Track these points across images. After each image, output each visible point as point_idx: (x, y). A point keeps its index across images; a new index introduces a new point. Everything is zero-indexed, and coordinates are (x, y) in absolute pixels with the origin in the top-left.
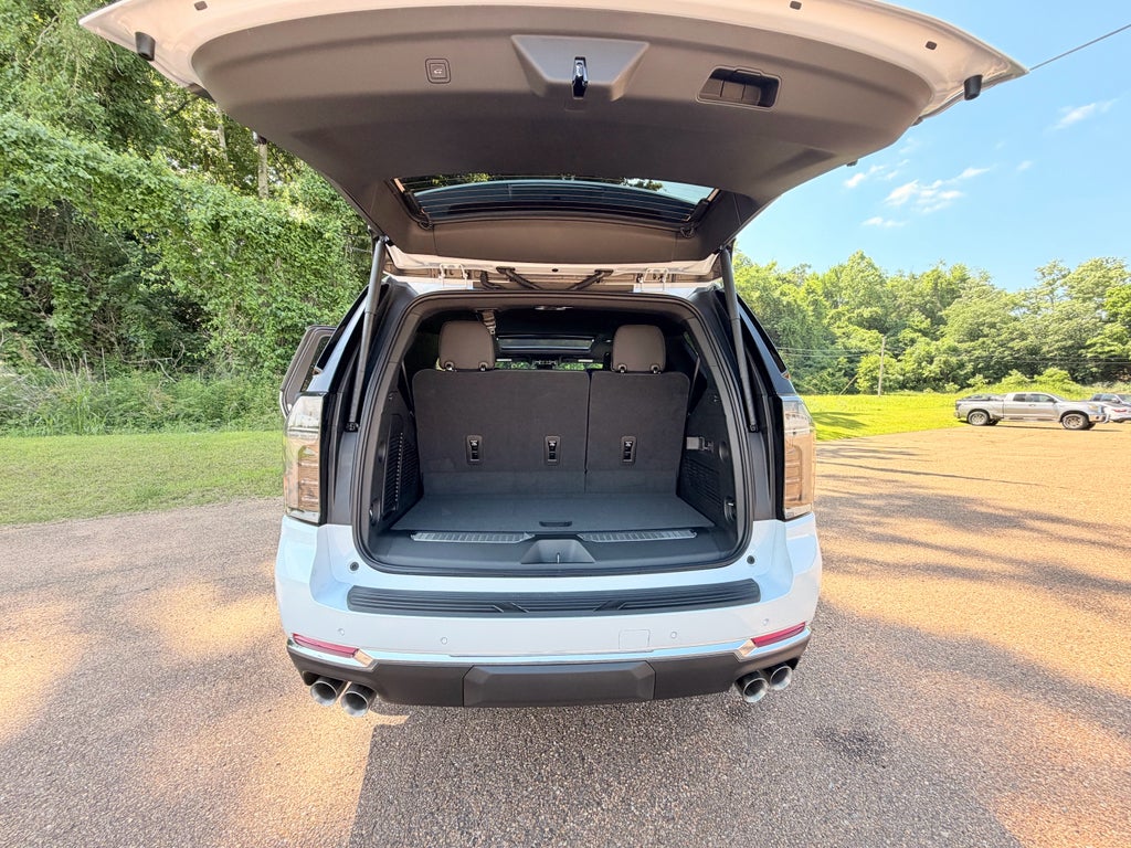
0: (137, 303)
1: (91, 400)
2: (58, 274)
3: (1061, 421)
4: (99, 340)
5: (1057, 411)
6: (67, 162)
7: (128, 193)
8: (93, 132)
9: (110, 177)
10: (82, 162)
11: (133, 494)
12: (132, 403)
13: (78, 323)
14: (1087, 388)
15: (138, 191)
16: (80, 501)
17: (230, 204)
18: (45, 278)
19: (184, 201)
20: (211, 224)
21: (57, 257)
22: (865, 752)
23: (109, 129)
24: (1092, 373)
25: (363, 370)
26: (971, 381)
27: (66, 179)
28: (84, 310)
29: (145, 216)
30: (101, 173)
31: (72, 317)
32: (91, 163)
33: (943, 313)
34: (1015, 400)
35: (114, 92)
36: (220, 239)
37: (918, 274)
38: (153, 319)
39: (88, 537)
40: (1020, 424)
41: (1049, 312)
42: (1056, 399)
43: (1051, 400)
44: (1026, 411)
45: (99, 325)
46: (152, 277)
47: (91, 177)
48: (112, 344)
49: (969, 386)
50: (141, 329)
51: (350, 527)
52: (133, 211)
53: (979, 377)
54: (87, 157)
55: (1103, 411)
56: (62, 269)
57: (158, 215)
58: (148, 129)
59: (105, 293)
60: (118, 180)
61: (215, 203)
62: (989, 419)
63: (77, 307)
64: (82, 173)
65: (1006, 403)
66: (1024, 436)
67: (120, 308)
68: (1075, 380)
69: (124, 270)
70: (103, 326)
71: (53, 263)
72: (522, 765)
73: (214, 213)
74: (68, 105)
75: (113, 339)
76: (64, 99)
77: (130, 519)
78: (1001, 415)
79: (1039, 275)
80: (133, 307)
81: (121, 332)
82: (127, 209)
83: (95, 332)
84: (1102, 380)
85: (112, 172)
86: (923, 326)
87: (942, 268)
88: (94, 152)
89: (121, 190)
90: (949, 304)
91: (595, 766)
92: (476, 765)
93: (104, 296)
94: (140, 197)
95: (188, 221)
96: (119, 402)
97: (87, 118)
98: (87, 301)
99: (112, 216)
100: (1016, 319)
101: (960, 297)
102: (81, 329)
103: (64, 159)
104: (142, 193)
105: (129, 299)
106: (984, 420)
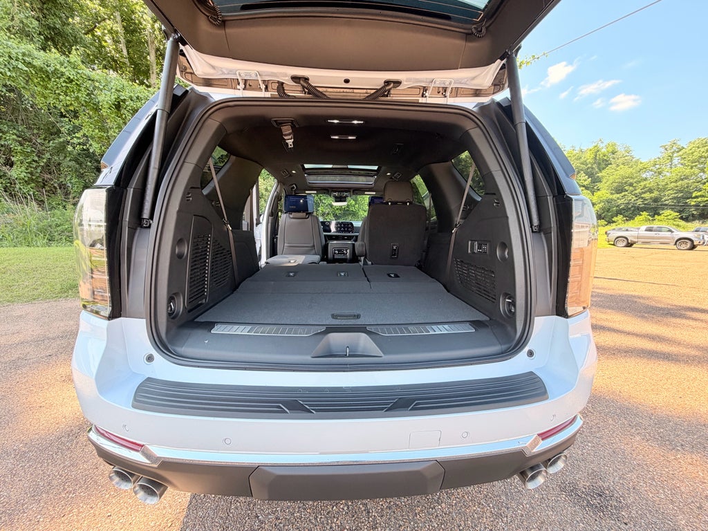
0: (70, 160)
1: (38, 224)
2: (14, 139)
3: (676, 244)
4: (46, 185)
5: (673, 238)
6: (10, 57)
7: (55, 81)
8: (32, 40)
9: (41, 69)
10: (21, 57)
11: (58, 287)
12: (66, 227)
13: (31, 173)
14: (689, 224)
15: (62, 80)
16: (21, 292)
17: (127, 91)
18: (6, 143)
19: (95, 87)
20: (114, 104)
21: (14, 128)
22: (606, 507)
23: (42, 37)
24: (693, 214)
25: (157, 166)
26: (615, 219)
27: (10, 70)
28: (34, 165)
29: (68, 98)
30: (34, 67)
31: (27, 169)
32: (27, 59)
33: (600, 175)
34: (646, 230)
35: (45, 11)
36: (122, 115)
37: (584, 149)
38: (82, 171)
39: (20, 317)
40: (647, 246)
41: (669, 174)
42: (673, 230)
43: (670, 231)
44: (653, 238)
45: (46, 176)
46: (75, 141)
47: (26, 69)
48: (55, 188)
49: (614, 222)
50: (74, 178)
51: (145, 320)
52: (59, 94)
53: (620, 217)
54: (24, 54)
55: (703, 238)
56: (18, 136)
57: (77, 98)
58: (71, 39)
59: (48, 154)
60: (47, 71)
61: (116, 90)
62: (628, 243)
63: (30, 163)
64: (21, 66)
65: (640, 232)
66: (652, 254)
67: (59, 164)
68: (682, 218)
69: (60, 138)
70: (49, 176)
71: (11, 132)
72: (316, 519)
73: (116, 97)
74: (12, 19)
75: (56, 185)
76: (9, 14)
77: (54, 304)
78: (636, 240)
79: (663, 150)
80: (67, 163)
81: (61, 180)
82: (55, 93)
83: (43, 180)
84: (699, 219)
85: (42, 66)
86: (585, 183)
87: (601, 145)
88: (28, 51)
89: (50, 79)
90: (604, 169)
91: (379, 520)
92: (277, 518)
93: (47, 155)
94: (64, 84)
95: (98, 102)
96: (57, 226)
97: (27, 29)
98: (36, 159)
99: (45, 98)
100: (645, 179)
101: (611, 164)
102: (34, 177)
103: (7, 55)
104: (65, 82)
105: (65, 157)
106: (625, 244)
